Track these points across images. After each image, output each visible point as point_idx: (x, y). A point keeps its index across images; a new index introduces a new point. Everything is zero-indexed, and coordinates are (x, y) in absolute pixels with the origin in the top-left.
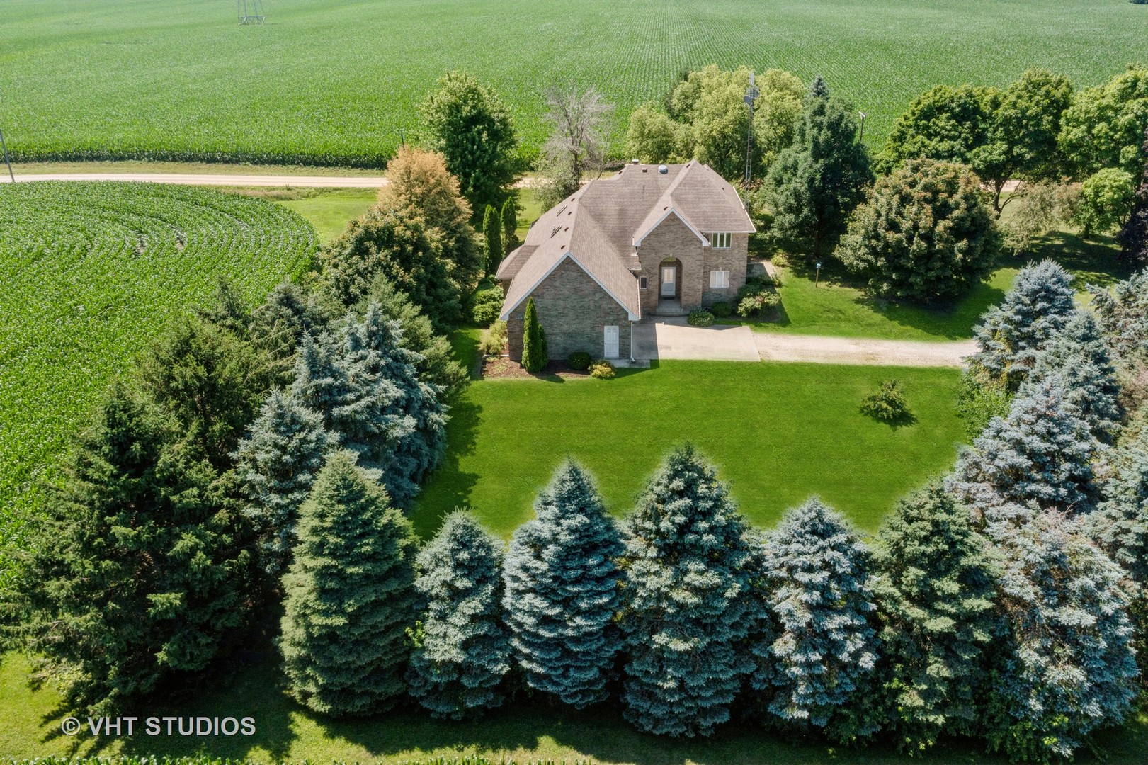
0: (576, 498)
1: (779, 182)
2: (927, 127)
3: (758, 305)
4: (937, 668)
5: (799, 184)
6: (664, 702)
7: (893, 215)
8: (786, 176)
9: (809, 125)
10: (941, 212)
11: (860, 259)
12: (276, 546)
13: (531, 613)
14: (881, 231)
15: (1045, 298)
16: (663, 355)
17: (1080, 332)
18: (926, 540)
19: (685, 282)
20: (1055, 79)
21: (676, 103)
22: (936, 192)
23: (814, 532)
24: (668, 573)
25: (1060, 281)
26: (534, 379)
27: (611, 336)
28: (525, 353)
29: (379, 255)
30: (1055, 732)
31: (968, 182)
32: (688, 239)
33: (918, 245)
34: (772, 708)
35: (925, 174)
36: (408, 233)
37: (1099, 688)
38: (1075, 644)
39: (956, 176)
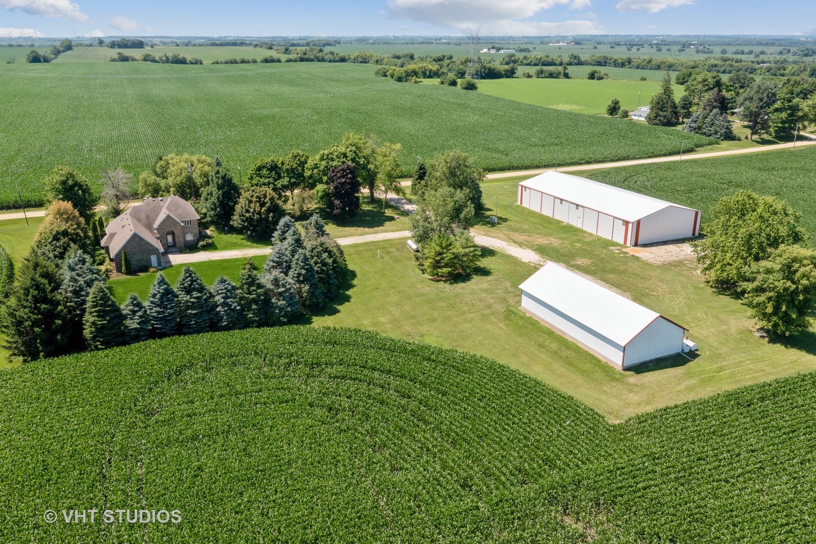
0: (162, 282)
1: (207, 200)
2: (259, 174)
3: (205, 244)
4: (254, 307)
5: (214, 199)
6: (192, 328)
7: (247, 208)
8: (209, 197)
9: (214, 178)
10: (262, 205)
11: (239, 224)
12: (78, 312)
13: (156, 312)
14: (244, 213)
15: (287, 227)
16: (173, 263)
17: (292, 234)
18: (247, 279)
19: (176, 238)
20: (301, 154)
21: (158, 170)
22: (260, 198)
23: (222, 282)
24: (188, 297)
25: (290, 221)
26: (129, 277)
27: (154, 259)
28: (124, 268)
29: (64, 240)
30: (282, 316)
31: (270, 194)
32: (176, 223)
33: (256, 217)
34: (219, 325)
35: (256, 193)
36: (73, 231)
37: (289, 305)
38: (283, 296)
39: (266, 192)
